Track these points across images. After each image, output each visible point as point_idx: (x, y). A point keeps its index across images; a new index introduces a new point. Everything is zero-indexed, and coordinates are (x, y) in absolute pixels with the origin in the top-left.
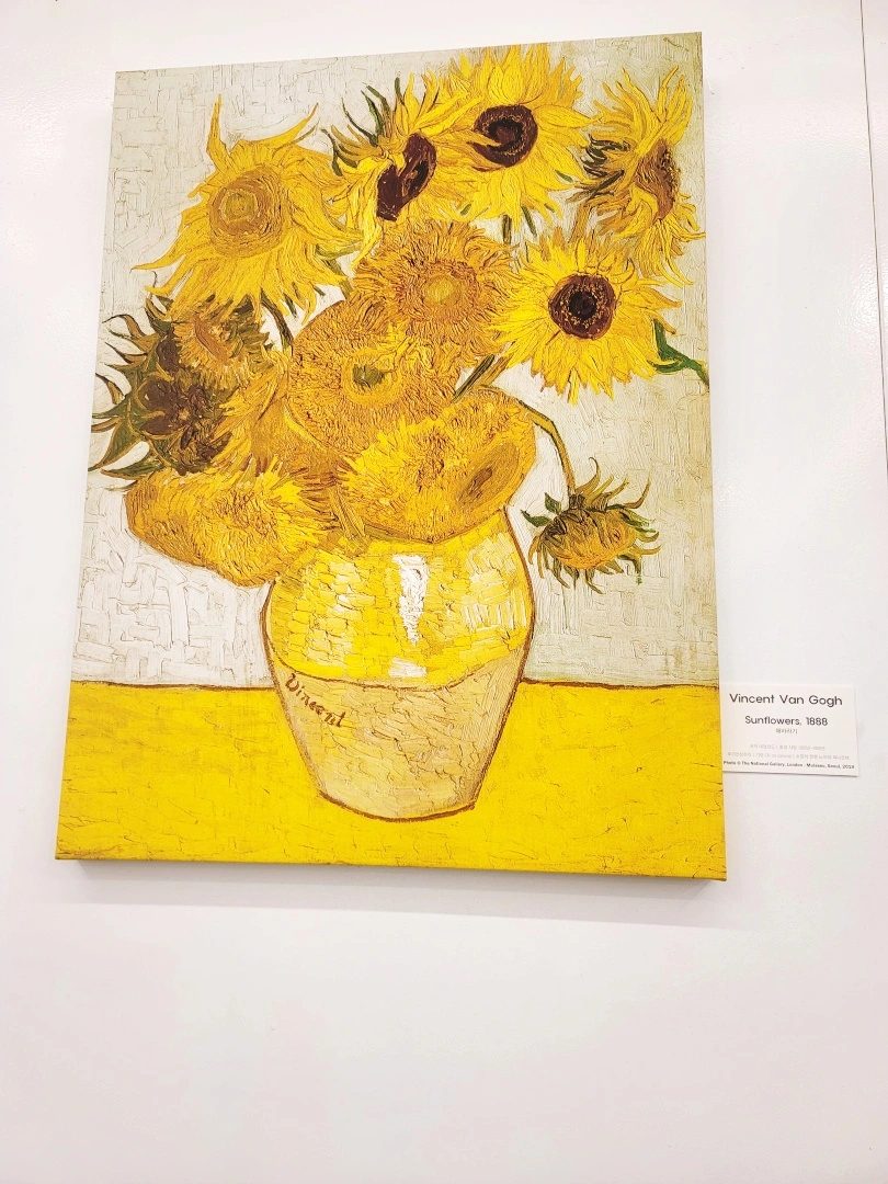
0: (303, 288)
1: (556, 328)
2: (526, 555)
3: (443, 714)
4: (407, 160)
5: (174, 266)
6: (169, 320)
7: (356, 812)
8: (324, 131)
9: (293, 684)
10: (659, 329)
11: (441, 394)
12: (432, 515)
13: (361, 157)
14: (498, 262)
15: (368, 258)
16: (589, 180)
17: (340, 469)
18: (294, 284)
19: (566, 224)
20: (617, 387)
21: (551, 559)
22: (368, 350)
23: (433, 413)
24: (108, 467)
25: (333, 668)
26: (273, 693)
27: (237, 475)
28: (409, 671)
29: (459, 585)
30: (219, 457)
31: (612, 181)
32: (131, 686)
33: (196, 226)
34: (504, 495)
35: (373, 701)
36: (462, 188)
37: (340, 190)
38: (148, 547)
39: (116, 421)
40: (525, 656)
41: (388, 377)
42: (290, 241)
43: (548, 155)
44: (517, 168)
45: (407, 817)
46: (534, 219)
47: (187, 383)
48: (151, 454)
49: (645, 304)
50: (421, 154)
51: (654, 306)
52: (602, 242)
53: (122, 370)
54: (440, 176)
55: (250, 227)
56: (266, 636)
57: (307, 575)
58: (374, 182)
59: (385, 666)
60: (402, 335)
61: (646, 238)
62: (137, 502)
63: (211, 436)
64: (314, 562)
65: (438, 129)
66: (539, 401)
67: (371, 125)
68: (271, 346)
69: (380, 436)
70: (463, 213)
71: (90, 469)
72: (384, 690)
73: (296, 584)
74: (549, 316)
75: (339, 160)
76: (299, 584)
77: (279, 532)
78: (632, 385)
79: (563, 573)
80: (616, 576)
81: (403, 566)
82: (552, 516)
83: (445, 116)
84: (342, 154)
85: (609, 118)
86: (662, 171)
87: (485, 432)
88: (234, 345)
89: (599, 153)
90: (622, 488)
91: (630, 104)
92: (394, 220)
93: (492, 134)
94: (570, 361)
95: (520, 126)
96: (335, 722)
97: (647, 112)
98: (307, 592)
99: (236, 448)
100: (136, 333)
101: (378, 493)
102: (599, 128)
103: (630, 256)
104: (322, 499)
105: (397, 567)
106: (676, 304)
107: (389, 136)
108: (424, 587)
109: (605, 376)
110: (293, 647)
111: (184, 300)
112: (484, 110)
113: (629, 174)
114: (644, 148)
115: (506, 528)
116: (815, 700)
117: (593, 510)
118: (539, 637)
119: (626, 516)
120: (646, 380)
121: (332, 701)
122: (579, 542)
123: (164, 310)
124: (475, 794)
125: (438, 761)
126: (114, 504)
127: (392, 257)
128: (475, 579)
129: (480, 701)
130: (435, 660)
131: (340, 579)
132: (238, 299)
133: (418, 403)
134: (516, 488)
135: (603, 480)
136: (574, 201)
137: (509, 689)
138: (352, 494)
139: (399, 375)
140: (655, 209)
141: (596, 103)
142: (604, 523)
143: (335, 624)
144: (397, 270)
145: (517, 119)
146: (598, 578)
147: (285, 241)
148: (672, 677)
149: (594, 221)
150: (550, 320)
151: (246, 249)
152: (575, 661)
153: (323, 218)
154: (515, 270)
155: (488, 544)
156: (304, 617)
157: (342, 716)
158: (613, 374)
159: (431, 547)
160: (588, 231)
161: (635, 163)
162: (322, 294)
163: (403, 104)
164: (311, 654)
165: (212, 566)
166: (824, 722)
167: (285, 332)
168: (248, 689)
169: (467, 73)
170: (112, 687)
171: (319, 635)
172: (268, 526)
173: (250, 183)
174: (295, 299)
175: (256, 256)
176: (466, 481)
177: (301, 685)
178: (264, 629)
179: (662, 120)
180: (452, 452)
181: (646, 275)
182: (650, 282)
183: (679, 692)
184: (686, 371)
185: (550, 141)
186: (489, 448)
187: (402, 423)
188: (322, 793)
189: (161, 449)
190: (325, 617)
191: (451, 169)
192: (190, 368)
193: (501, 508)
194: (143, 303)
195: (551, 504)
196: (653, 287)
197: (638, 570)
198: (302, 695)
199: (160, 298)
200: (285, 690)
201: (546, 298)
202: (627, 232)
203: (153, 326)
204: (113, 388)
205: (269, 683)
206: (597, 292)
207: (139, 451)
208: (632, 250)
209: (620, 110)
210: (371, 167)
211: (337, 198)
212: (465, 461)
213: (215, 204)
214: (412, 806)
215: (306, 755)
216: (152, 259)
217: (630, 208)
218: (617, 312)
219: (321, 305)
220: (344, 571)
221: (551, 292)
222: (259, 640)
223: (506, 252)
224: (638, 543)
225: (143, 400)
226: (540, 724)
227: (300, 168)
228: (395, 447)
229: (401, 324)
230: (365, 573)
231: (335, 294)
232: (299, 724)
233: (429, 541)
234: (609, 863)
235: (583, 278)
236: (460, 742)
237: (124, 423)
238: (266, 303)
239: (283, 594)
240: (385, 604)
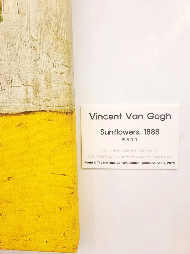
116: (152, 116)
148: (31, 105)
166: (157, 132)
183: (37, 117)
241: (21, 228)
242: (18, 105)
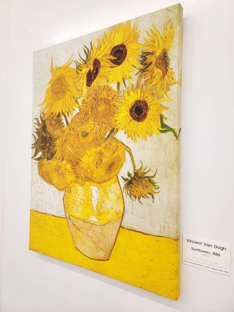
0: (71, 109)
1: (131, 118)
2: (122, 190)
3: (102, 233)
4: (93, 67)
5: (45, 104)
6: (44, 119)
7: (83, 254)
8: (74, 61)
9: (70, 218)
10: (162, 117)
11: (101, 139)
12: (99, 175)
13: (83, 68)
14: (116, 98)
15: (85, 99)
16: (142, 67)
17: (79, 161)
18: (68, 108)
19: (135, 83)
20: (148, 137)
21: (129, 192)
22: (85, 127)
23: (100, 145)
24: (35, 158)
25: (78, 215)
26: (66, 220)
27: (58, 161)
28: (94, 219)
29: (106, 196)
30: (54, 156)
31: (148, 66)
32: (40, 212)
33: (49, 93)
34: (117, 171)
35: (86, 226)
36: (107, 74)
37: (78, 78)
38: (42, 179)
39: (36, 146)
40: (122, 220)
41: (89, 134)
42: (68, 95)
43: (130, 60)
44: (121, 65)
45: (94, 258)
46: (126, 82)
47: (48, 136)
48: (42, 155)
49: (157, 109)
50: (97, 64)
51: (160, 110)
52: (145, 88)
53: (36, 133)
54: (102, 71)
55: (59, 92)
56: (64, 204)
57: (72, 190)
58: (86, 75)
59: (89, 217)
60: (92, 122)
61: (158, 86)
62: (40, 166)
63: (53, 151)
64: (74, 186)
65: (101, 56)
66: (126, 142)
67: (85, 58)
68: (64, 126)
69: (88, 152)
70: (107, 82)
71: (32, 158)
72: (89, 223)
73: (70, 191)
74: (129, 115)
75: (78, 70)
76: (71, 192)
77: (67, 177)
78: (153, 137)
79: (132, 196)
80: (147, 199)
81: (93, 189)
82: (129, 178)
83: (102, 52)
84: (79, 68)
85: (148, 44)
86: (164, 60)
87: (112, 151)
88: (57, 126)
89: (144, 56)
90: (149, 171)
91: (155, 37)
92: (90, 86)
93: (115, 56)
94: (135, 129)
95: (122, 51)
96: (78, 230)
97: (160, 39)
98: (72, 194)
99: (58, 154)
100: (38, 123)
101: (87, 168)
102: (145, 48)
103: (153, 92)
104: (75, 169)
105: (91, 190)
106: (167, 108)
107: (89, 61)
108: (98, 196)
109: (145, 134)
110: (70, 208)
111: (47, 113)
112: (113, 48)
113: (154, 63)
114: (158, 53)
115: (117, 181)
117: (141, 177)
118: (125, 215)
119: (150, 180)
120: (157, 136)
121: (79, 224)
122: (137, 187)
123: (43, 117)
124: (109, 257)
125: (101, 245)
126: (36, 167)
127: (90, 98)
128: (110, 195)
129: (112, 229)
130: (100, 217)
131: (79, 191)
132: (57, 113)
133: (96, 143)
134: (120, 169)
135: (143, 168)
136: (137, 74)
137: (118, 229)
138: (81, 168)
139: (92, 134)
140: (162, 75)
141: (144, 39)
142: (144, 182)
143: (78, 204)
144: (91, 102)
145: (121, 49)
146: (142, 199)
147: (66, 95)
148: (162, 234)
149: (143, 81)
150: (130, 116)
151: (58, 98)
152: (135, 224)
153: (74, 88)
154: (120, 100)
155: (113, 185)
156: (72, 200)
157: (80, 229)
158: (147, 133)
159: (99, 185)
160: (141, 85)
161: (155, 59)
162: (75, 110)
163: (92, 49)
164: (73, 211)
165: (53, 185)
166: (219, 255)
167: (67, 122)
168: (61, 218)
169: (108, 36)
170: (37, 212)
171: (75, 206)
172: (64, 175)
173: (59, 79)
174: (69, 112)
175: (61, 100)
176: (108, 166)
177: (71, 218)
178: (64, 203)
179: (165, 41)
180: (104, 157)
181: (158, 99)
182: (159, 101)
184: (170, 132)
185: (131, 55)
186: (113, 156)
187: (92, 148)
188: (76, 248)
189: (44, 153)
190: (76, 201)
191: (104, 68)
192: (49, 132)
193: (116, 175)
194: (39, 115)
195: (129, 175)
196: (160, 103)
197: (153, 198)
198: (71, 221)
199: (43, 114)
200: (68, 219)
201: (128, 109)
202: (152, 84)
203: (41, 121)
204: (35, 138)
205: (65, 217)
206: (143, 105)
207: (40, 154)
208: (154, 90)
209: (151, 40)
210: (85, 71)
211: (77, 81)
212: (107, 160)
213: (52, 86)
214: (95, 256)
215: (72, 237)
216: (41, 103)
217: (154, 75)
218: (149, 112)
219: (75, 113)
220: (80, 189)
221: (130, 106)
222: (63, 205)
223: (118, 94)
224: (153, 189)
225: (40, 141)
226: (125, 241)
227: (69, 74)
228: (91, 155)
229: (93, 118)
230: (84, 190)
231: (77, 110)
232: (71, 228)
233: (99, 183)
234: (143, 286)
235: (139, 101)
236: (105, 241)
237: (37, 147)
238: (63, 114)
239: (67, 194)
240: (89, 200)
241: (154, 283)
242: (157, 233)
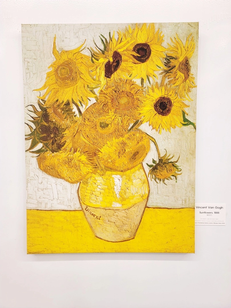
0: (84, 98)
1: (156, 112)
2: (147, 175)
3: (126, 216)
4: (113, 59)
5: (45, 90)
6: (45, 107)
7: (105, 240)
8: (88, 48)
9: (87, 209)
10: (184, 113)
11: (124, 130)
12: (122, 164)
13: (99, 58)
14: (140, 92)
15: (103, 90)
16: (166, 68)
17: (97, 151)
18: (81, 97)
19: (159, 81)
20: (172, 130)
21: (154, 176)
22: (104, 118)
23: (122, 136)
24: (31, 150)
25: (98, 205)
26: (82, 212)
27: (68, 153)
28: (117, 205)
29: (130, 183)
30: (63, 148)
31: (172, 69)
32: (43, 210)
33: (51, 78)
34: (142, 159)
35: (108, 213)
36: (129, 69)
37: (94, 68)
38: (45, 173)
39: (32, 137)
40: (147, 201)
41: (110, 125)
42: (80, 83)
43: (154, 60)
44: (145, 63)
45: (117, 241)
46: (150, 79)
47: (52, 126)
48: (43, 147)
49: (180, 106)
50: (117, 56)
51: (182, 107)
52: (169, 87)
53: (33, 122)
54: (123, 65)
55: (67, 78)
56: (79, 197)
57: (89, 180)
58: (104, 66)
59: (111, 204)
60: (113, 113)
61: (181, 87)
62: (41, 160)
63: (60, 142)
64: (91, 177)
65: (122, 50)
66: (151, 133)
67: (102, 47)
68: (76, 116)
69: (108, 142)
70: (130, 76)
71: (26, 151)
72: (111, 210)
73: (86, 183)
74: (154, 109)
75: (93, 58)
76: (87, 183)
77: (81, 169)
78: (176, 129)
79: (157, 180)
80: (171, 180)
81: (115, 178)
82: (154, 165)
83: (124, 46)
84: (94, 56)
85: (172, 49)
86: (186, 66)
87: (137, 141)
88: (65, 115)
89: (168, 60)
90: (172, 157)
91: (178, 45)
92: (110, 78)
93: (138, 53)
94: (159, 122)
95: (146, 50)
97: (182, 47)
98: (89, 185)
99: (68, 145)
100: (36, 111)
101: (108, 158)
102: (169, 52)
103: (177, 92)
104: (92, 160)
105: (113, 178)
106: (188, 106)
107: (108, 51)
108: (121, 184)
109: (169, 126)
110: (87, 200)
111: (49, 101)
112: (136, 44)
113: (177, 67)
114: (181, 59)
115: (142, 168)
116: (217, 208)
117: (165, 163)
118: (151, 196)
119: (173, 165)
120: (180, 128)
121: (97, 213)
122: (161, 172)
123: (43, 104)
124: (135, 235)
125: (125, 228)
126: (34, 161)
127: (110, 90)
128: (134, 181)
129: (136, 212)
130: (124, 202)
131: (98, 181)
132: (65, 101)
133: (118, 133)
134: (145, 157)
135: (168, 155)
136: (161, 74)
137: (143, 210)
138: (101, 158)
139: (113, 125)
140: (184, 78)
141: (168, 44)
142: (168, 167)
143: (97, 193)
144: (111, 94)
145: (145, 48)
146: (166, 181)
147: (78, 83)
148: (184, 206)
149: (167, 81)
150: (154, 110)
151: (67, 85)
152: (160, 202)
153: (89, 77)
154: (145, 95)
155: (137, 172)
156: (89, 192)
157: (100, 217)
158: (171, 126)
159: (122, 173)
160: (165, 84)
161: (178, 64)
162: (90, 100)
163: (112, 41)
164: (92, 201)
165: (63, 178)
166: (219, 213)
167: (80, 112)
168: (75, 211)
169: (130, 32)
170: (38, 211)
171: (93, 196)
172: (78, 167)
173: (66, 64)
174: (82, 102)
175: (70, 88)
176: (131, 155)
177: (89, 209)
178: (78, 195)
179: (187, 50)
180: (128, 147)
181: (181, 97)
182: (182, 100)
183: (185, 209)
184: (190, 125)
185: (155, 55)
186: (137, 146)
187: (114, 139)
188: (96, 236)
189: (46, 145)
190: (95, 191)
191: (126, 63)
192: (53, 122)
193: (141, 162)
194: (37, 101)
195: (154, 161)
196: (182, 101)
197: (176, 179)
198: (89, 212)
199: (42, 100)
200: (85, 211)
201: (153, 103)
202: (176, 85)
203: (41, 109)
204: (31, 127)
205: (81, 209)
206: (167, 102)
207: (40, 146)
208: (177, 90)
209: (175, 46)
210: (103, 61)
211: (93, 70)
212: (131, 149)
213: (56, 71)
214: (119, 239)
215: (91, 227)
216: (38, 88)
217: (177, 77)
218: (173, 108)
219: (90, 104)
220: (99, 179)
221: (155, 102)
222: (77, 198)
223: (142, 89)
224: (176, 172)
225: (40, 131)
226: (151, 218)
227: (82, 60)
228: (112, 145)
229: (113, 110)
230: (105, 180)
231: (94, 101)
232: (89, 219)
233: (122, 171)
234: (167, 250)
235: (163, 98)
236: (130, 223)
237: (35, 138)
238: (74, 102)
239: (83, 186)
240: (110, 188)
241: (177, 244)
242: (180, 206)
